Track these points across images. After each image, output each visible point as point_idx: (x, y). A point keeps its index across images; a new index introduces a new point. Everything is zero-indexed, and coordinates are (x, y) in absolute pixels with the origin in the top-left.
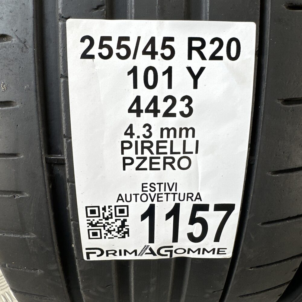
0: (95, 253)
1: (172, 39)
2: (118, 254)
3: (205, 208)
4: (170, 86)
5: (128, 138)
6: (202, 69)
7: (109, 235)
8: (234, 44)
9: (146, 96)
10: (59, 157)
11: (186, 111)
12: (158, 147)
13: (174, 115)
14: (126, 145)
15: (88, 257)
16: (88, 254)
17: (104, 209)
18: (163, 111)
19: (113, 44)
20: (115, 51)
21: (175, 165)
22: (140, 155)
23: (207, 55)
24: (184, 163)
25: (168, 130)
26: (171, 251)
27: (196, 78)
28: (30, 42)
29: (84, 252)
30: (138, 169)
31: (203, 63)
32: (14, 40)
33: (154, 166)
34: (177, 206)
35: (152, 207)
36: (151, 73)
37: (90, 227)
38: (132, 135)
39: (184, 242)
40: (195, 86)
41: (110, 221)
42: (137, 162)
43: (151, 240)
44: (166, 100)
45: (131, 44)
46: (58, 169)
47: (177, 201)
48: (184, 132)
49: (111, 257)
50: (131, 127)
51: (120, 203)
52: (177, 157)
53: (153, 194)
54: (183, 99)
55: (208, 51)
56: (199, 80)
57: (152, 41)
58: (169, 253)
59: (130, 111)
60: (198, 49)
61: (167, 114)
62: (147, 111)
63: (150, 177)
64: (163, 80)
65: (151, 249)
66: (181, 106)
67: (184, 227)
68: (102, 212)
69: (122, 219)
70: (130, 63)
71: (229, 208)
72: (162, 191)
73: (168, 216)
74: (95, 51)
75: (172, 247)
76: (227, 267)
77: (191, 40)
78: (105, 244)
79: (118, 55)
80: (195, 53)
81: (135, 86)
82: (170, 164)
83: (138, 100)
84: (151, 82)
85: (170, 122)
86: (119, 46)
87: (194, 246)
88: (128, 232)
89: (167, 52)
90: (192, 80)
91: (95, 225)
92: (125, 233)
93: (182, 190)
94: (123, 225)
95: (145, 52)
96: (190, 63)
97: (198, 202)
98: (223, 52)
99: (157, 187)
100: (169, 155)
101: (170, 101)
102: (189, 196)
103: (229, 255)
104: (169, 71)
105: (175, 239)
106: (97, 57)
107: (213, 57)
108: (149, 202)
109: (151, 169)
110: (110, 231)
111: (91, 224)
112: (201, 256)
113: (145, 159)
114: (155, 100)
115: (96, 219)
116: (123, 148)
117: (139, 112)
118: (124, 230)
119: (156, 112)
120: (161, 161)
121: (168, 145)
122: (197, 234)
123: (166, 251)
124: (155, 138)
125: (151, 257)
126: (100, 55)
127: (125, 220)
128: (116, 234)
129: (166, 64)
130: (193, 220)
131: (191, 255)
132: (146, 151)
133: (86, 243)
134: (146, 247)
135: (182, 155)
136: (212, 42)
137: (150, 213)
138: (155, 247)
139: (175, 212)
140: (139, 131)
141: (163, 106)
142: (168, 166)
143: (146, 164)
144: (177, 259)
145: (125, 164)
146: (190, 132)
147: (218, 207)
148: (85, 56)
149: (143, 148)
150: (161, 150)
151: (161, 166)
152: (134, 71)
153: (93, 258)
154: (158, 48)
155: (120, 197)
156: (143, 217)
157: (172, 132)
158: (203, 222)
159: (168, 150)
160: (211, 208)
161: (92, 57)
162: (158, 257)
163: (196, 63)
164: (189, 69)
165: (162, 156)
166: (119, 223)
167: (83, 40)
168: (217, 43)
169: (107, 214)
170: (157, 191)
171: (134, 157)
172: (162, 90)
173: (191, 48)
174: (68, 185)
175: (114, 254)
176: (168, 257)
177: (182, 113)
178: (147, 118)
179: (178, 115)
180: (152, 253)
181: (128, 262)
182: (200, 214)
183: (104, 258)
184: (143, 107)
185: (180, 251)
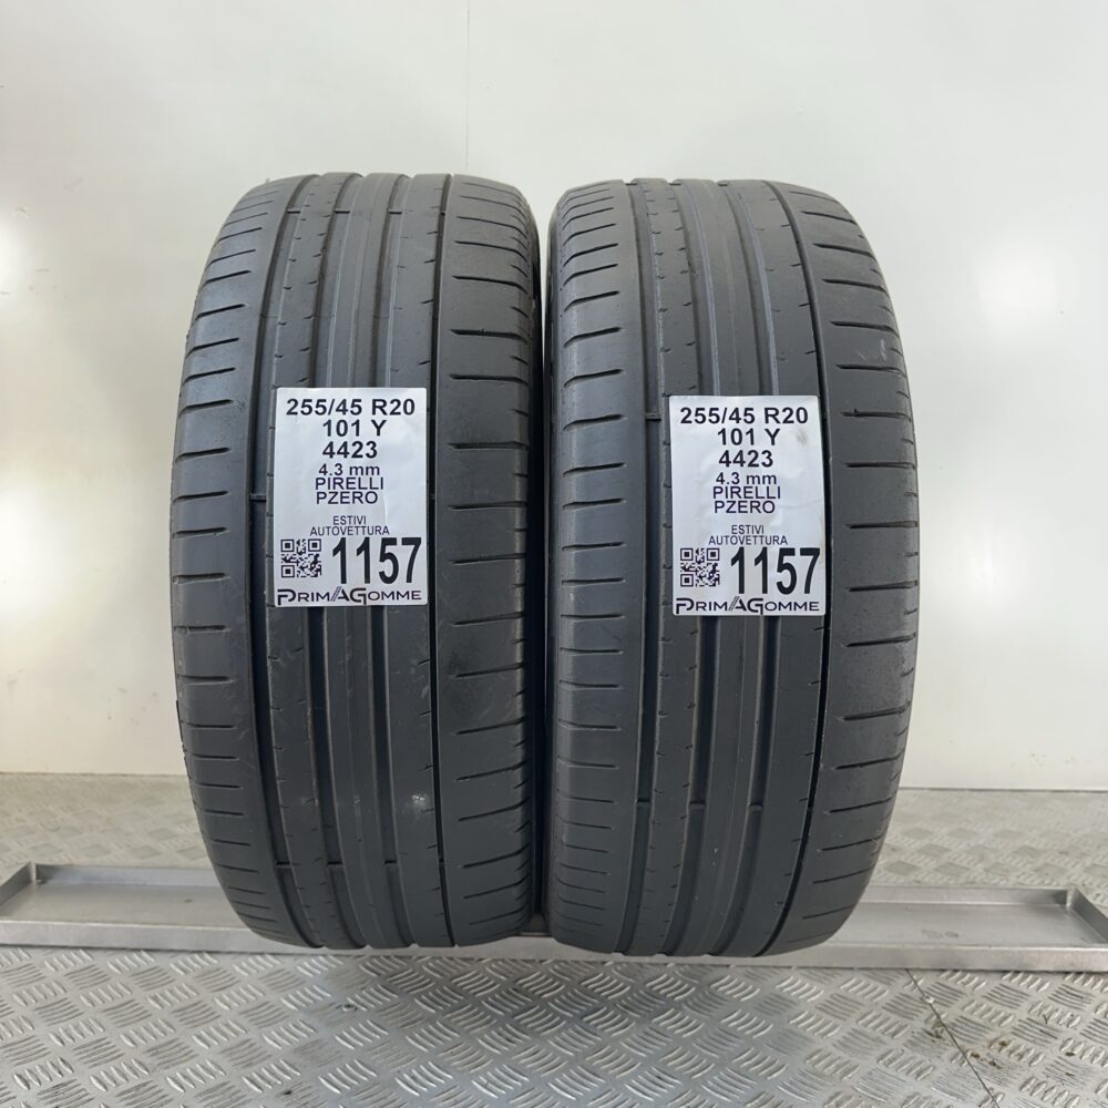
0: (286, 596)
1: (359, 401)
2: (310, 598)
3: (393, 541)
4: (357, 434)
5: (322, 475)
6: (384, 422)
7: (302, 574)
8: (409, 403)
9: (338, 442)
10: (261, 494)
11: (371, 453)
12: (348, 483)
13: (361, 456)
14: (320, 481)
15: (279, 603)
16: (280, 597)
17: (298, 543)
18: (352, 453)
19: (313, 405)
20: (314, 409)
21: (363, 499)
22: (332, 490)
23: (388, 411)
24: (371, 497)
25: (357, 469)
26: (364, 595)
27: (379, 428)
28: (248, 404)
29: (276, 594)
30: (330, 502)
31: (384, 417)
32: (235, 403)
33: (344, 500)
34: (367, 540)
35: (343, 540)
36: (342, 425)
37: (284, 563)
38: (325, 472)
39: (377, 585)
40: (378, 434)
41: (303, 556)
42: (329, 496)
43: (344, 581)
44: (354, 444)
45: (327, 405)
46: (259, 506)
47: (367, 535)
48: (370, 470)
49: (303, 604)
50: (325, 466)
51: (314, 536)
52: (364, 492)
53: (343, 527)
54: (368, 444)
55: (389, 409)
56: (382, 430)
57: (344, 402)
58: (362, 598)
59: (325, 453)
60: (381, 408)
61: (355, 456)
62: (339, 453)
63: (341, 510)
64: (352, 430)
65: (343, 592)
66: (367, 449)
67: (377, 566)
68: (296, 545)
69: (315, 553)
70: (325, 418)
71: (416, 542)
72: (352, 524)
73: (359, 552)
74: (298, 409)
75: (364, 589)
76: (426, 618)
77: (374, 401)
78: (297, 584)
79: (317, 412)
80: (378, 410)
81: (329, 435)
82: (359, 498)
83: (331, 445)
84: (342, 431)
85: (358, 462)
86: (318, 406)
87: (388, 588)
88: (319, 570)
89: (356, 410)
90: (376, 430)
91: (289, 561)
92: (317, 570)
93: (370, 523)
94: (315, 562)
95: (338, 410)
96: (374, 417)
97: (386, 536)
98: (401, 409)
99: (347, 519)
100: (357, 490)
101: (358, 446)
102: (377, 529)
103: (424, 601)
104: (357, 423)
105: (367, 579)
106: (299, 413)
107: (393, 413)
108: (341, 536)
109: (342, 502)
110: (302, 568)
111: (285, 559)
113: (336, 493)
114: (345, 444)
115: (291, 554)
116: (317, 484)
117: (331, 454)
118: (317, 567)
119: (346, 454)
120: (351, 495)
121: (356, 481)
122: (389, 574)
123: (359, 595)
124: (344, 476)
126: (303, 412)
127: (318, 555)
128: (309, 572)
129: (355, 418)
130: (384, 557)
132: (337, 486)
133: (280, 583)
134: (338, 589)
135: (369, 490)
136: (392, 402)
137: (341, 548)
138: (347, 588)
139: (365, 547)
140: (332, 469)
141: (352, 450)
142: (356, 500)
143: (338, 498)
144: (373, 607)
145: (318, 498)
146: (376, 470)
147: (406, 541)
148: (290, 413)
149: (335, 483)
150: (350, 486)
151: (350, 500)
152: (329, 423)
153: (285, 603)
154: (348, 406)
155: (314, 531)
156: (335, 552)
157: (359, 470)
158: (392, 557)
159: (356, 486)
160: (399, 542)
161: (296, 413)
162: (352, 603)
163: (379, 417)
164: (374, 422)
165: (351, 491)
166: (312, 558)
167: (289, 402)
168: (396, 404)
169: (300, 549)
170: (348, 525)
171: (327, 491)
172: (351, 437)
173: (374, 407)
174: (267, 519)
175: (306, 599)
176: (362, 604)
177: (368, 455)
178: (338, 458)
179: (365, 456)
180: (345, 597)
181: (321, 609)
182: (389, 549)
183: (295, 603)
184: (335, 450)
185: (374, 596)
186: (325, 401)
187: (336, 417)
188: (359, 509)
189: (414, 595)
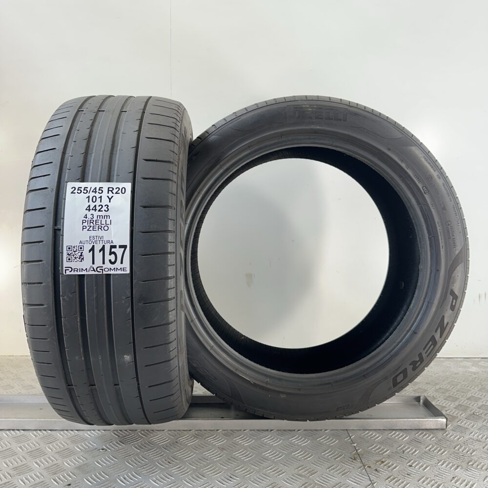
0: (68, 270)
1: (102, 188)
2: (79, 271)
3: (115, 247)
4: (101, 202)
5: (85, 219)
6: (112, 197)
7: (75, 260)
8: (123, 189)
9: (92, 205)
10: (59, 227)
11: (107, 210)
12: (96, 222)
13: (102, 211)
14: (84, 221)
15: (65, 273)
16: (66, 270)
17: (74, 247)
18: (98, 210)
19: (82, 189)
20: (83, 191)
21: (102, 229)
22: (89, 225)
23: (114, 192)
24: (106, 228)
25: (100, 216)
26: (102, 269)
27: (110, 199)
28: (55, 189)
29: (64, 269)
30: (88, 230)
31: (113, 195)
32: (49, 189)
33: (94, 229)
34: (104, 246)
35: (93, 246)
36: (94, 198)
37: (68, 256)
38: (86, 218)
39: (108, 265)
40: (110, 202)
41: (76, 253)
42: (88, 228)
43: (93, 263)
44: (99, 206)
45: (88, 189)
46: (58, 232)
47: (104, 244)
48: (106, 217)
49: (76, 273)
50: (86, 215)
51: (81, 244)
52: (103, 226)
53: (94, 241)
54: (105, 206)
55: (115, 191)
56: (111, 200)
57: (96, 188)
58: (101, 271)
59: (86, 210)
60: (111, 191)
61: (99, 211)
62: (92, 209)
63: (93, 233)
64: (99, 200)
65: (93, 268)
66: (105, 208)
67: (108, 257)
68: (73, 248)
69: (81, 252)
70: (87, 195)
71: (125, 247)
72: (97, 239)
73: (100, 251)
74: (76, 191)
75: (102, 267)
76: (129, 279)
77: (109, 188)
78: (73, 265)
79: (84, 193)
80: (110, 192)
81: (89, 202)
82: (101, 228)
83: (89, 206)
84: (94, 201)
85: (100, 213)
86: (84, 190)
87: (112, 266)
88: (83, 259)
89: (100, 192)
90: (109, 200)
91: (70, 255)
92: (82, 259)
93: (105, 239)
94: (81, 255)
95: (93, 192)
96: (108, 195)
97: (112, 244)
98: (120, 191)
99: (95, 237)
100: (100, 225)
101: (101, 207)
102: (108, 241)
103: (128, 272)
104: (101, 197)
105: (104, 263)
106: (76, 193)
107: (116, 193)
108: (92, 244)
109: (93, 230)
110: (75, 258)
111: (68, 254)
112: (116, 273)
113: (91, 226)
114: (95, 206)
115: (71, 252)
116: (83, 223)
117: (89, 210)
118: (82, 257)
119: (95, 210)
121: (100, 221)
122: (113, 260)
123: (100, 269)
124: (94, 219)
125: (93, 273)
126: (78, 192)
127: (82, 252)
128: (78, 259)
129: (100, 195)
130: (111, 253)
131: (112, 272)
132: (91, 223)
133: (66, 264)
134: (91, 266)
135: (105, 225)
136: (116, 189)
137: (92, 249)
138: (95, 266)
139: (103, 249)
140: (89, 216)
141: (98, 208)
142: (100, 229)
143: (91, 229)
144: (106, 275)
145: (83, 228)
146: (108, 217)
147: (121, 247)
148: (72, 193)
149: (90, 222)
150: (97, 223)
151: (97, 229)
152: (89, 197)
153: (68, 273)
154: (97, 190)
155: (81, 242)
156: (90, 251)
157: (101, 217)
158: (114, 253)
159: (100, 223)
160: (118, 247)
161: (75, 193)
162: (97, 273)
163: (110, 195)
164: (108, 197)
165: (97, 226)
166: (80, 254)
167: (72, 188)
168: (118, 189)
169: (75, 250)
170: (95, 239)
171: (87, 226)
172: (98, 203)
173: (109, 190)
174: (61, 237)
175: (77, 271)
176: (101, 273)
177: (105, 210)
178: (92, 212)
179: (104, 211)
180: (94, 270)
181: (84, 275)
182: (113, 250)
183: (72, 273)
184: (91, 208)
185: (106, 270)
186: (87, 188)
187: (92, 194)
188: (100, 233)
189: (124, 269)
